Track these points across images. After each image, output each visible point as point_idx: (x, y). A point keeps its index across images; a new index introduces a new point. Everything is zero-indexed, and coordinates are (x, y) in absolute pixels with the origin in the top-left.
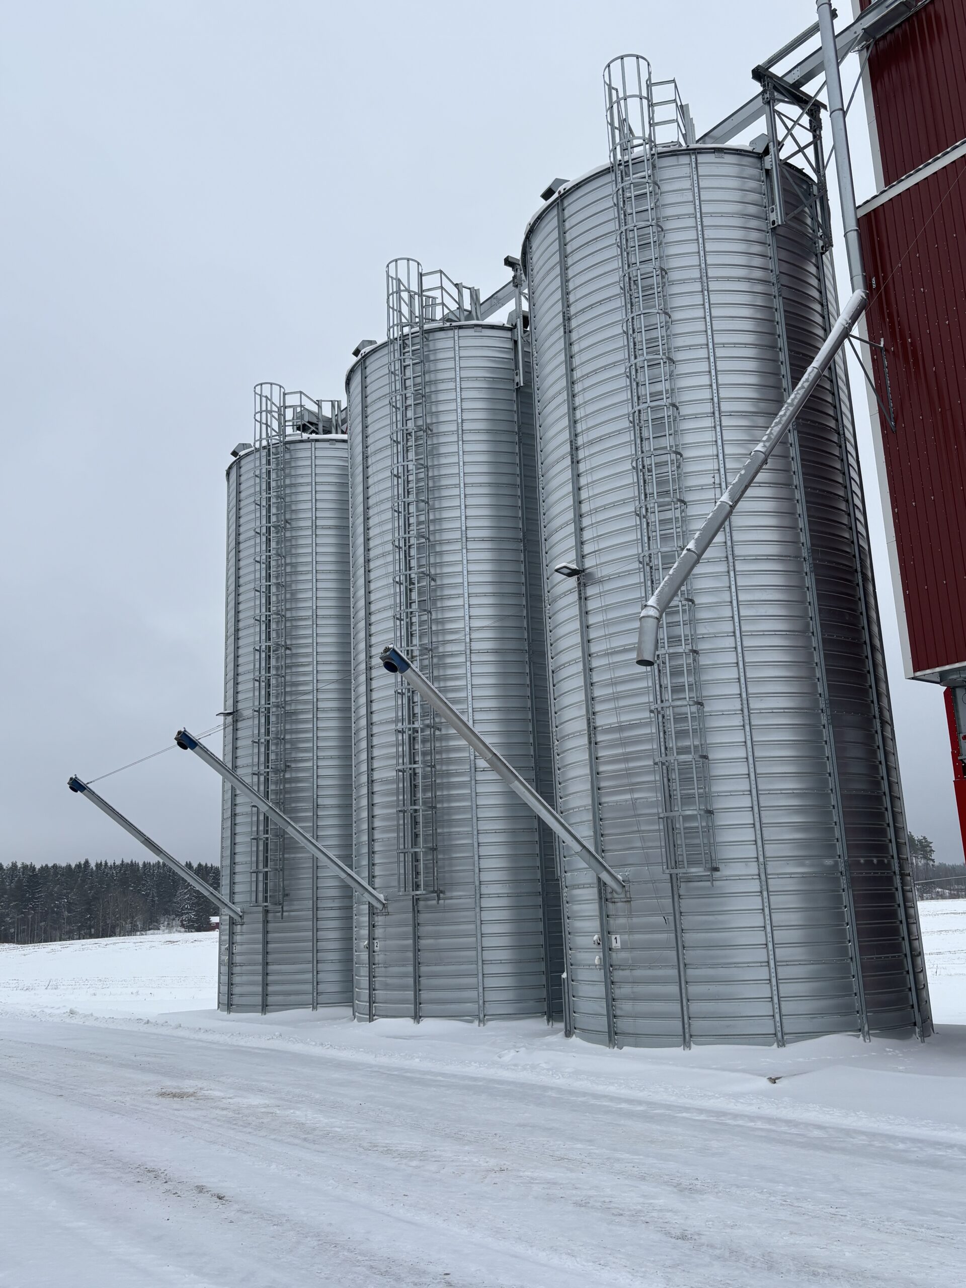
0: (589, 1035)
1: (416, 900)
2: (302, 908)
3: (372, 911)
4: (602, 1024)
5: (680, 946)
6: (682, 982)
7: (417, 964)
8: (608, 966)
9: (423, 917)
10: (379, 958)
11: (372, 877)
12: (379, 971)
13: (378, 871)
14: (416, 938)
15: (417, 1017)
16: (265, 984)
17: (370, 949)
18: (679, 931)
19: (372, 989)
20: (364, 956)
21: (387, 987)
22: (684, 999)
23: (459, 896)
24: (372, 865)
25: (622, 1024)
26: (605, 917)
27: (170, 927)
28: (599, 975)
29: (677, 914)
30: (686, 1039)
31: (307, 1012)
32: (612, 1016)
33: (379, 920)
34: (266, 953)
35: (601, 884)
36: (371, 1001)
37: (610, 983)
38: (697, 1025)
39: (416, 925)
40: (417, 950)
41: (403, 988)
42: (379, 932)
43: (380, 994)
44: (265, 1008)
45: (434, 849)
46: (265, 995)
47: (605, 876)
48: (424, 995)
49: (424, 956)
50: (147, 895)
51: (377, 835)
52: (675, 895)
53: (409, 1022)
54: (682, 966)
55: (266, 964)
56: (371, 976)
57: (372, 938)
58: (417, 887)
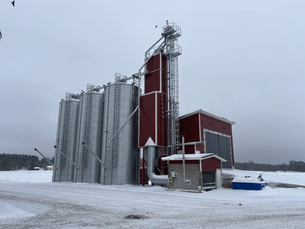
0: (102, 184)
1: (83, 168)
2: (66, 168)
3: (77, 169)
4: (103, 183)
5: (112, 174)
6: (112, 178)
7: (82, 176)
8: (104, 176)
9: (84, 170)
10: (77, 175)
11: (77, 165)
12: (77, 177)
13: (78, 164)
14: (83, 173)
15: (82, 182)
16: (60, 178)
17: (76, 174)
18: (112, 173)
19: (76, 179)
20: (76, 175)
21: (78, 179)
22: (112, 180)
23: (89, 168)
24: (77, 163)
25: (105, 183)
26: (105, 171)
27: (24, 169)
28: (103, 177)
29: (112, 171)
30: (112, 184)
31: (66, 182)
32: (104, 182)
33: (78, 170)
34: (61, 174)
35: (105, 168)
36: (76, 180)
37: (104, 178)
38: (113, 183)
39: (83, 171)
40: (82, 174)
41: (81, 179)
42: (78, 172)
43: (77, 180)
44: (60, 181)
45: (86, 162)
46: (60, 180)
47: (105, 167)
48: (83, 180)
49: (83, 175)
50: (19, 162)
51: (79, 159)
52: (112, 169)
53: (81, 183)
54: (112, 177)
55: (61, 175)
56: (76, 177)
57: (77, 172)
58: (83, 166)
